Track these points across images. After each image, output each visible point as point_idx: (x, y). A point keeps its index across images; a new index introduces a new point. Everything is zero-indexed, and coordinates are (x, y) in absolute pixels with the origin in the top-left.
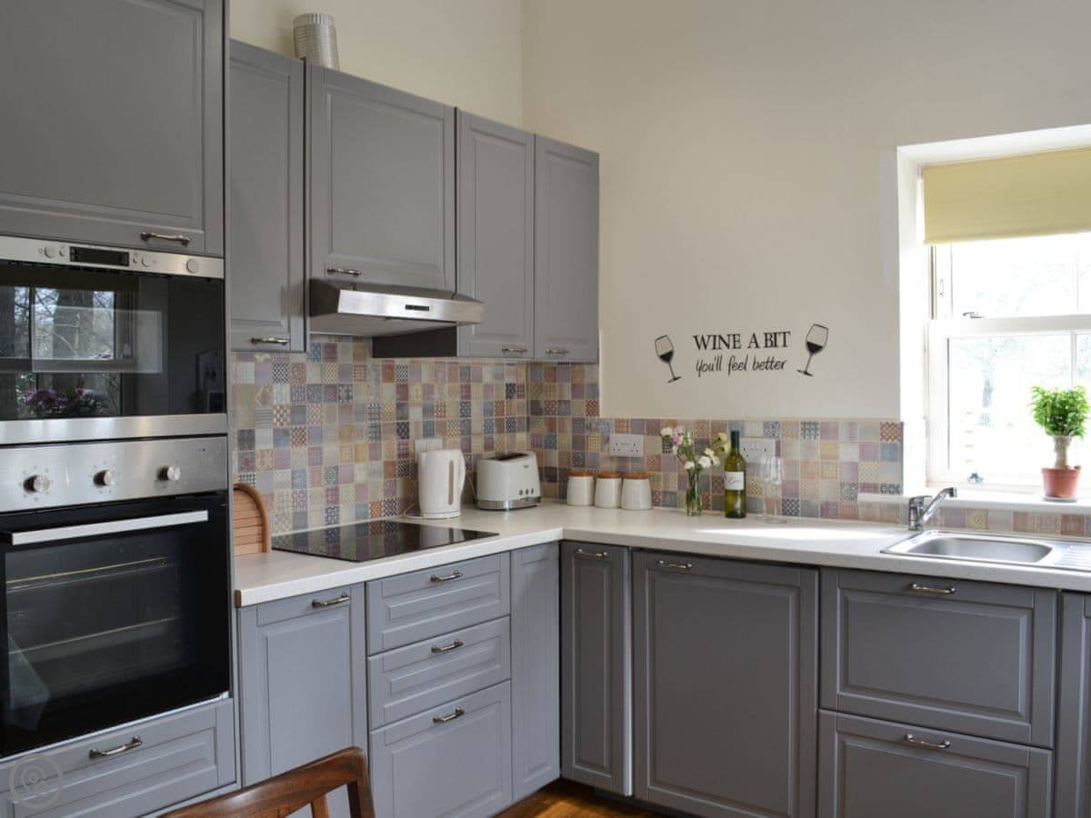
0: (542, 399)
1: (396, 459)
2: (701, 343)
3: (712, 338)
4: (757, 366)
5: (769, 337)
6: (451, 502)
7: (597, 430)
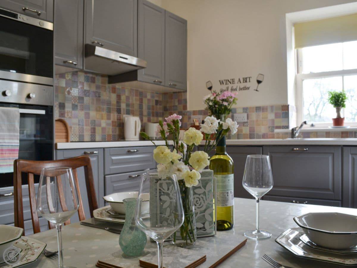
0: (168, 105)
1: (116, 120)
2: (221, 83)
3: (225, 81)
4: (241, 89)
5: (244, 79)
6: (135, 135)
7: (186, 115)
